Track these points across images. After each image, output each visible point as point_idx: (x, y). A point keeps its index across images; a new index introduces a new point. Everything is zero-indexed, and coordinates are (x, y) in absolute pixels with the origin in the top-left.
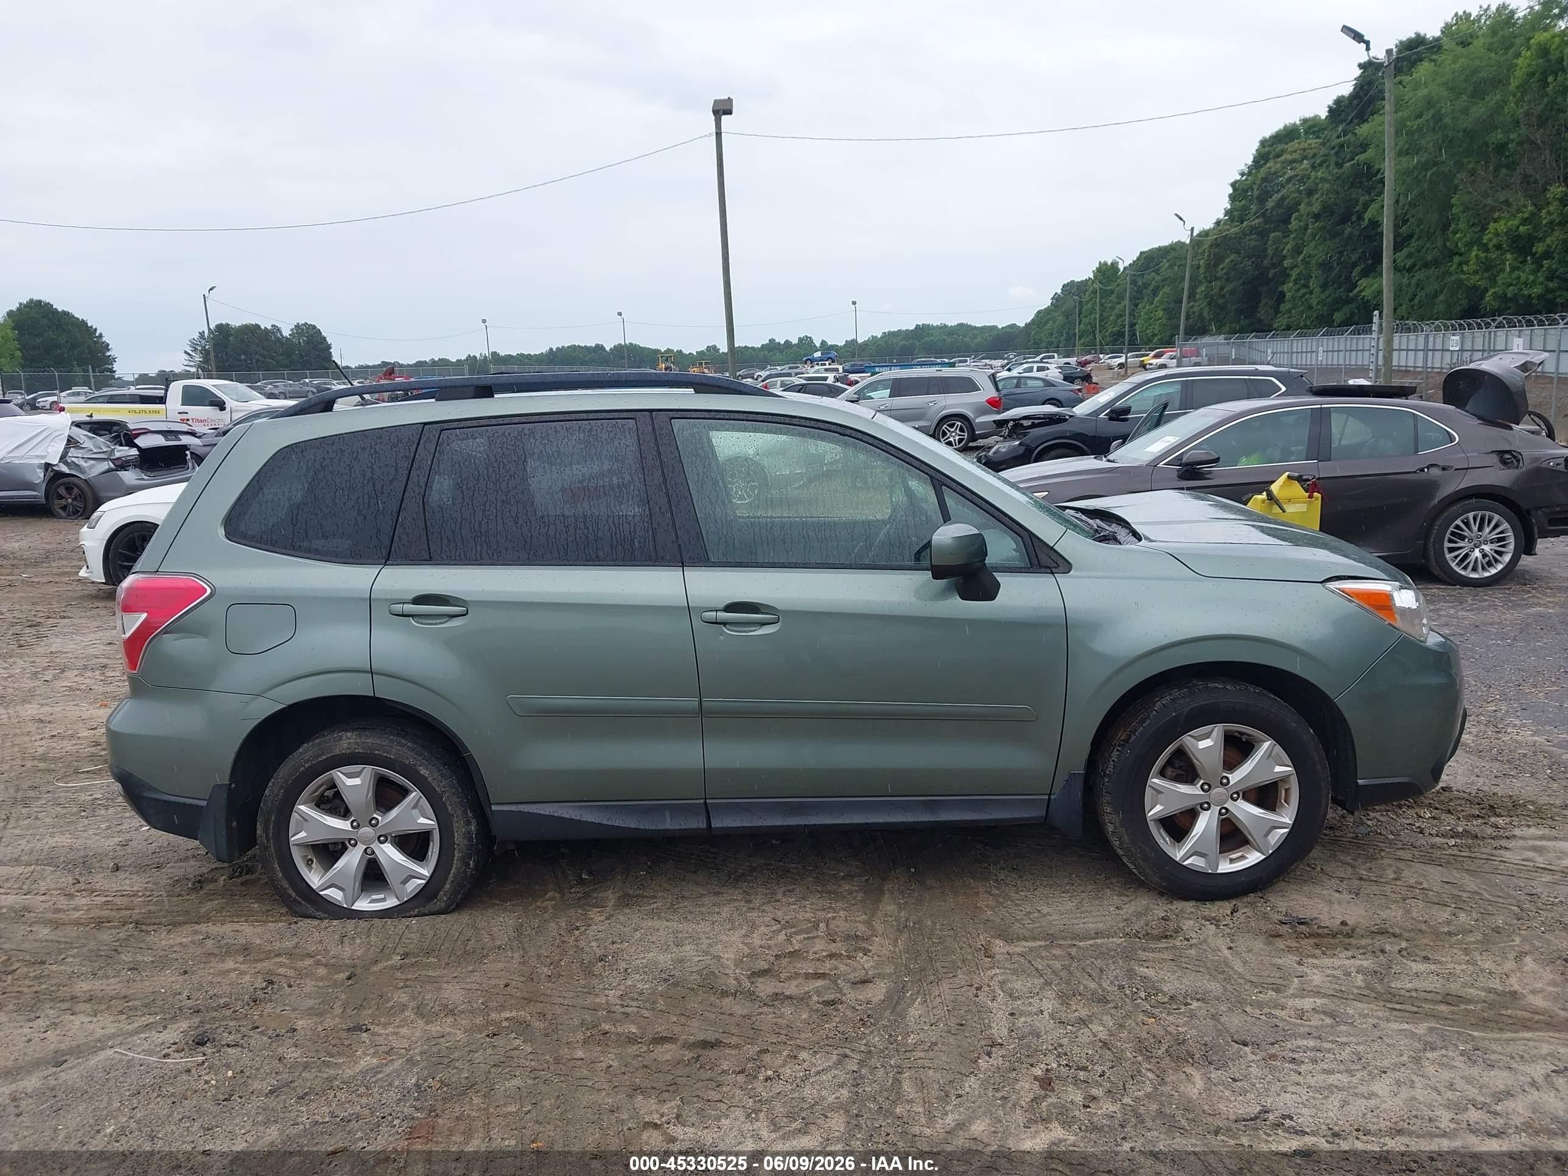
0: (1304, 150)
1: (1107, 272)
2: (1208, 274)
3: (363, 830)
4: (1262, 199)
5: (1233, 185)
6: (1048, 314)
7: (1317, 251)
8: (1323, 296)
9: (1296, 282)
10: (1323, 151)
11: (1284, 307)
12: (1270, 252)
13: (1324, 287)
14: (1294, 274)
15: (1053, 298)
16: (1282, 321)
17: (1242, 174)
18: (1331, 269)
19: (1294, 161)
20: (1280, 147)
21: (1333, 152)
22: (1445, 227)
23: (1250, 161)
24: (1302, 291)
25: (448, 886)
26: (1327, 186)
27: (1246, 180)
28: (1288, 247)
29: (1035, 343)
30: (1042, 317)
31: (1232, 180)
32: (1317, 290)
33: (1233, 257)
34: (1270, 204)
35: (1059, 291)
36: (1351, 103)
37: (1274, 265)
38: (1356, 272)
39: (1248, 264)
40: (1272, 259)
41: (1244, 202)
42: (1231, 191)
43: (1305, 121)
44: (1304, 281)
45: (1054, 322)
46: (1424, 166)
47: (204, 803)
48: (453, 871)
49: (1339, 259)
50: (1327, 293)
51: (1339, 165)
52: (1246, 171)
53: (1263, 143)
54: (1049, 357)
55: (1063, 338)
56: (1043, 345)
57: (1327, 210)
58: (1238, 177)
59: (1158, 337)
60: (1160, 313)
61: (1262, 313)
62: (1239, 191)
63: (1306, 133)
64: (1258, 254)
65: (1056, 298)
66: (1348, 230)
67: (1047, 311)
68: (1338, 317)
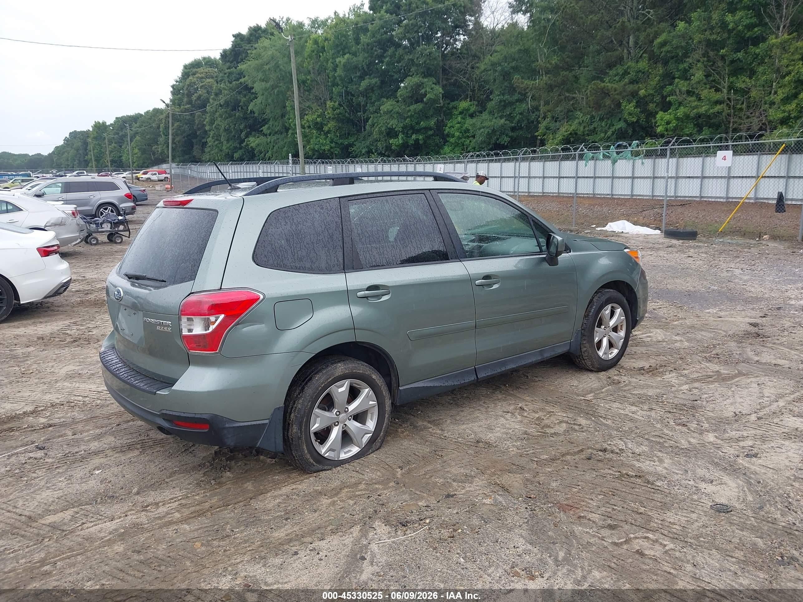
0: (206, 73)
1: (100, 127)
2: (165, 132)
3: (341, 416)
4: (189, 95)
5: (173, 86)
6: (64, 149)
7: (222, 124)
8: (228, 145)
9: (213, 138)
10: (221, 75)
11: (207, 150)
12: (197, 122)
13: (228, 141)
14: (212, 133)
15: (64, 140)
16: (206, 157)
17: (177, 82)
18: (231, 132)
19: (202, 78)
20: (194, 70)
21: (226, 75)
22: (283, 116)
23: (180, 75)
24: (216, 142)
25: (382, 433)
26: (226, 92)
27: (179, 85)
28: (207, 120)
29: (57, 165)
30: (59, 151)
31: (172, 84)
32: (225, 142)
33: (178, 123)
34: (194, 98)
35: (68, 136)
36: (231, 53)
37: (199, 129)
38: (243, 135)
39: (186, 127)
40: (198, 125)
41: (179, 96)
42: (172, 89)
43: (204, 59)
44: (217, 138)
45: (68, 153)
46: (273, 87)
47: (267, 421)
48: (385, 425)
49: (234, 128)
50: (230, 144)
51: (230, 83)
52: (178, 80)
53: (185, 67)
54: (81, 173)
55: (75, 163)
56: (62, 166)
57: (227, 103)
58: (175, 83)
59: (136, 163)
60: (136, 151)
61: (196, 152)
62: (176, 90)
63: (205, 64)
64: (191, 122)
65: (66, 140)
66: (237, 114)
67: (62, 147)
68: (236, 155)
